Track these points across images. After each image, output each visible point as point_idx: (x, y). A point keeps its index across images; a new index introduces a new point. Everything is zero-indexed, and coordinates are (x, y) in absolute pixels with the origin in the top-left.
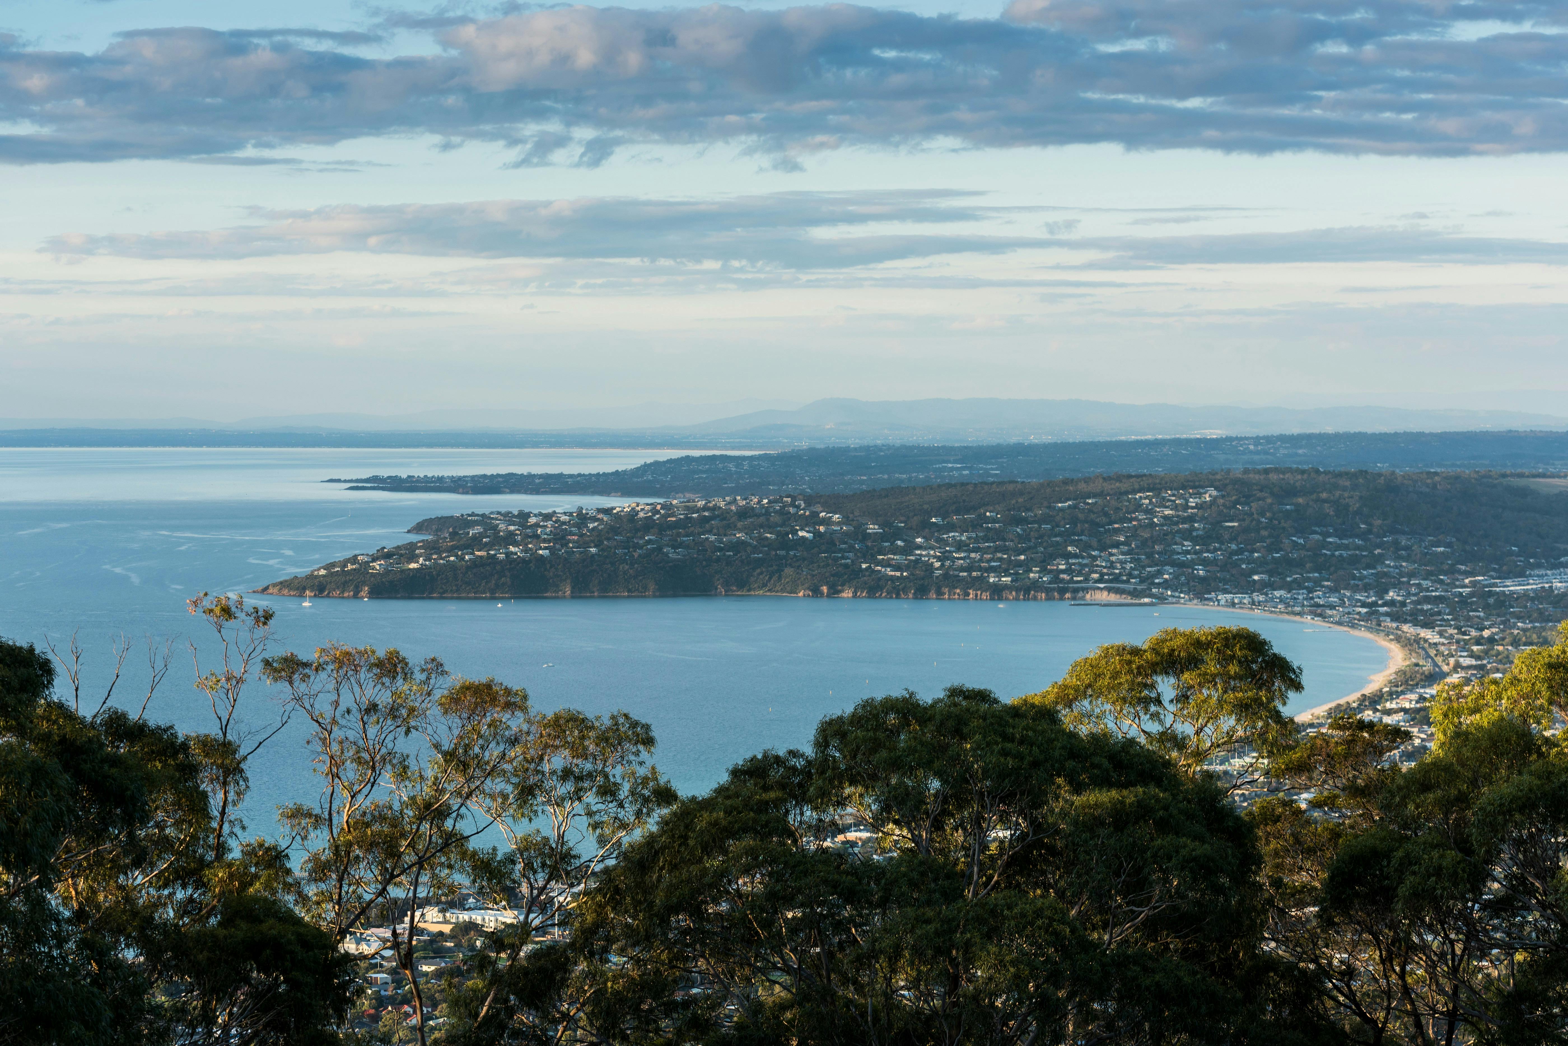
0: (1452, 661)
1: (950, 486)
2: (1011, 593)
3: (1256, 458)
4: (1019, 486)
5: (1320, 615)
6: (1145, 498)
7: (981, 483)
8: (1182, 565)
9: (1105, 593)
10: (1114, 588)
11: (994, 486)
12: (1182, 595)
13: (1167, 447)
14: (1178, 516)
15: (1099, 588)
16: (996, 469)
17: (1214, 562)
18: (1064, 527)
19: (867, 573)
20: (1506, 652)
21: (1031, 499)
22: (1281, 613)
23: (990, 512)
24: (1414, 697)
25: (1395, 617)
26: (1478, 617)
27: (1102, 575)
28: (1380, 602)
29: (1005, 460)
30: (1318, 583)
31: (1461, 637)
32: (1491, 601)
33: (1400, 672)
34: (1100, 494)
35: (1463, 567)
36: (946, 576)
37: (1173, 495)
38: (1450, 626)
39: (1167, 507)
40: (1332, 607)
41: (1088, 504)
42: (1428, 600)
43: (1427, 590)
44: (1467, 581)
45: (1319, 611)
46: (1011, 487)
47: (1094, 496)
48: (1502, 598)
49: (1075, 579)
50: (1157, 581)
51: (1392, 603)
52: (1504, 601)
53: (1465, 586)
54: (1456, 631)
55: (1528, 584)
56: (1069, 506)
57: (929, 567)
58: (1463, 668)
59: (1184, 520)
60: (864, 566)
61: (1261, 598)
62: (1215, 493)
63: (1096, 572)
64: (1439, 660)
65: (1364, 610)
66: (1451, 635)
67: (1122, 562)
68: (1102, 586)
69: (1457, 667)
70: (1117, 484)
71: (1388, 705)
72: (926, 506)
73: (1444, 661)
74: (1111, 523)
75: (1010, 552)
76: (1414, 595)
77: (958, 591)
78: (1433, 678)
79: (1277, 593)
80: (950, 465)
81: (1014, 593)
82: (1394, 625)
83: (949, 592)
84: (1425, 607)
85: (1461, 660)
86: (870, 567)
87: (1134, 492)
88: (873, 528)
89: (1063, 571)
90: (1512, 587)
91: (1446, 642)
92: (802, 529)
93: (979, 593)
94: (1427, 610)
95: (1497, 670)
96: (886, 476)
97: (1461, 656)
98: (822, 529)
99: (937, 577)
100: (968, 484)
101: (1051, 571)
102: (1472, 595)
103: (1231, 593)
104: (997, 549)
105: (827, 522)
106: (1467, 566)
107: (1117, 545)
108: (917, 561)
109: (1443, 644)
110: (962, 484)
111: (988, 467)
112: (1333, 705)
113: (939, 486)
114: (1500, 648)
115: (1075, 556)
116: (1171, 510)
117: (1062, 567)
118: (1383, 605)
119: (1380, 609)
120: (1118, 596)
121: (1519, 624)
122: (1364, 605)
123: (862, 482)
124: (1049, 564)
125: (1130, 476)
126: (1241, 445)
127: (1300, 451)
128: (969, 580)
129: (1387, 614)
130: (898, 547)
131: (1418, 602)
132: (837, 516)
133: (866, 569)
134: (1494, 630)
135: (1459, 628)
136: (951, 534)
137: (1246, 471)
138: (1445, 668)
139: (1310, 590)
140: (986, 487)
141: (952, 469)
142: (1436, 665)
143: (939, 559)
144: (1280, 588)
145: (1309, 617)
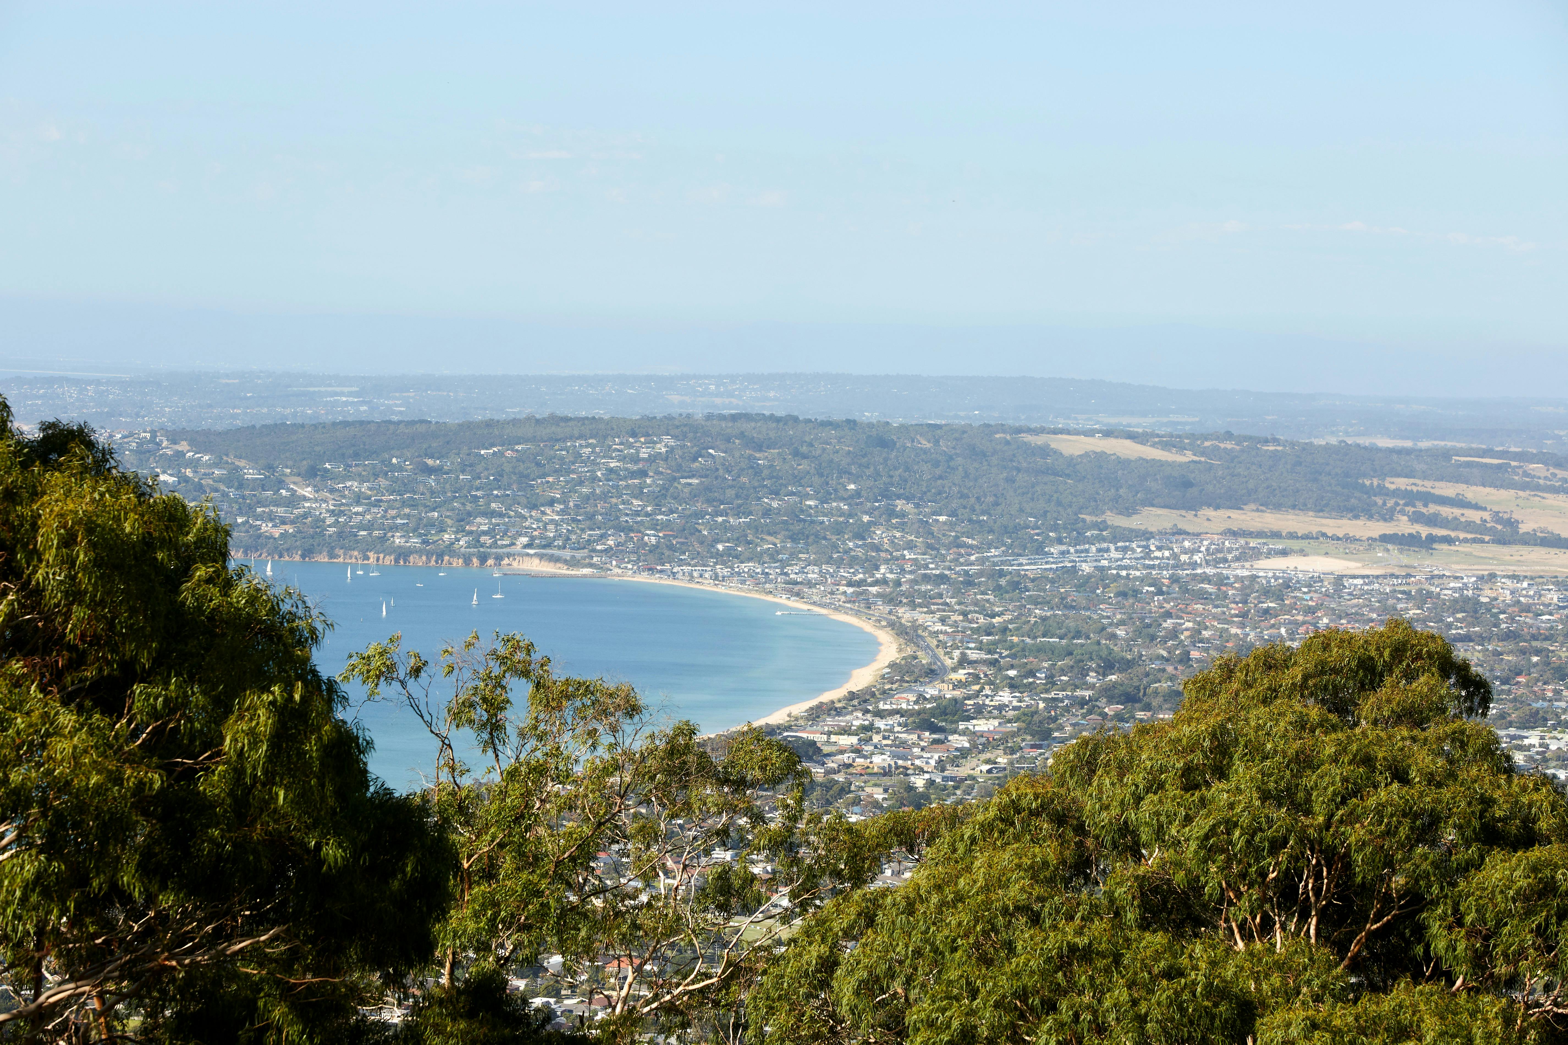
0: (956, 654)
1: (345, 424)
2: (421, 557)
3: (718, 401)
4: (433, 427)
5: (797, 595)
6: (586, 447)
7: (385, 422)
8: (629, 529)
9: (536, 561)
10: (546, 555)
11: (401, 426)
12: (630, 566)
13: (610, 384)
14: (626, 469)
15: (528, 555)
16: (400, 406)
17: (666, 525)
18: (488, 478)
19: (244, 529)
20: (1021, 645)
21: (448, 443)
22: (750, 590)
23: (397, 457)
24: (912, 698)
25: (890, 600)
26: (988, 601)
27: (533, 538)
28: (869, 580)
29: (412, 394)
30: (793, 556)
31: (966, 624)
32: (1003, 582)
33: (892, 665)
34: (532, 440)
35: (970, 541)
36: (340, 535)
37: (621, 444)
38: (955, 611)
39: (612, 458)
40: (810, 584)
41: (517, 451)
42: (926, 578)
43: (926, 567)
44: (973, 558)
45: (796, 588)
46: (422, 428)
47: (526, 441)
48: (1016, 579)
49: (499, 542)
50: (599, 548)
51: (884, 582)
52: (1018, 583)
53: (972, 564)
54: (961, 618)
55: (1047, 563)
56: (495, 453)
57: (319, 522)
58: (971, 663)
59: (633, 475)
60: (240, 520)
61: (726, 572)
62: (672, 443)
63: (526, 535)
64: (940, 652)
65: (850, 590)
66: (956, 621)
67: (556, 524)
68: (531, 552)
69: (964, 661)
70: (553, 428)
71: (881, 706)
72: (317, 449)
73: (946, 653)
74: (544, 476)
75: (421, 508)
76: (911, 572)
77: (356, 553)
78: (932, 673)
79: (745, 567)
80: (344, 399)
81: (424, 558)
82: (888, 608)
83: (345, 554)
84: (923, 588)
85: (969, 652)
86: (247, 522)
87: (572, 438)
88: (251, 474)
89: (484, 533)
90: (1029, 567)
91: (950, 630)
92: (164, 472)
93: (382, 556)
94: (925, 592)
95: (1012, 667)
96: (265, 410)
97: (968, 648)
98: (189, 473)
99: (330, 536)
100: (369, 422)
101: (470, 533)
102: (980, 574)
103: (690, 565)
104: (404, 504)
105: (194, 464)
106: (973, 539)
107: (551, 503)
108: (305, 516)
109: (946, 633)
110: (362, 423)
111: (391, 402)
112: (814, 703)
113: (334, 424)
114: (1015, 639)
115: (501, 515)
116: (618, 461)
117: (485, 528)
118: (873, 584)
119: (870, 589)
120: (552, 564)
121: (1037, 611)
122: (850, 584)
123: (234, 417)
124: (468, 523)
125: (566, 419)
126: (700, 386)
127: (772, 394)
128: (370, 539)
129: (879, 595)
130: (282, 498)
131: (915, 582)
132: (207, 458)
133: (243, 523)
134: (1006, 617)
135: (965, 614)
136: (349, 484)
137: (709, 417)
138: (948, 662)
139: (784, 564)
140: (392, 427)
141: (346, 403)
142: (935, 657)
143: (332, 513)
144: (750, 560)
145: (784, 596)
